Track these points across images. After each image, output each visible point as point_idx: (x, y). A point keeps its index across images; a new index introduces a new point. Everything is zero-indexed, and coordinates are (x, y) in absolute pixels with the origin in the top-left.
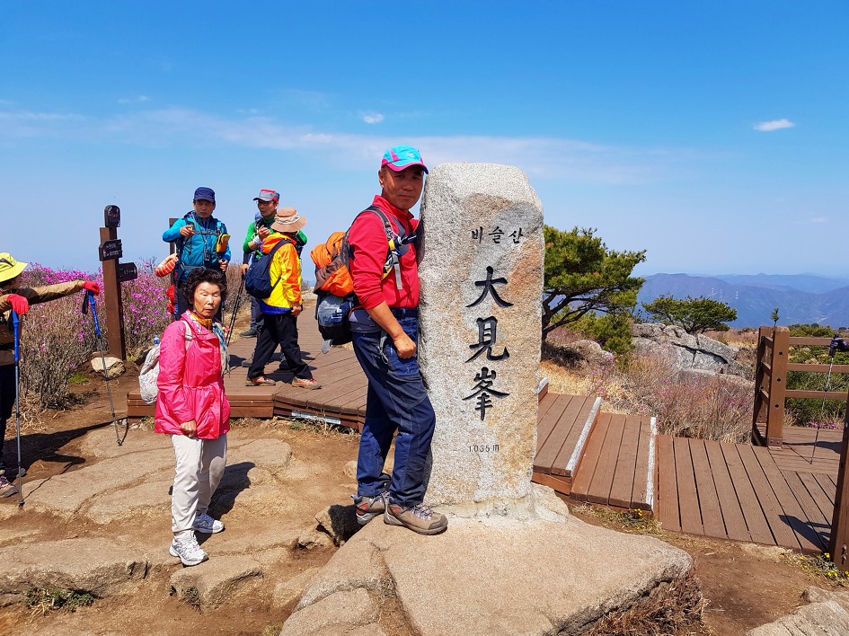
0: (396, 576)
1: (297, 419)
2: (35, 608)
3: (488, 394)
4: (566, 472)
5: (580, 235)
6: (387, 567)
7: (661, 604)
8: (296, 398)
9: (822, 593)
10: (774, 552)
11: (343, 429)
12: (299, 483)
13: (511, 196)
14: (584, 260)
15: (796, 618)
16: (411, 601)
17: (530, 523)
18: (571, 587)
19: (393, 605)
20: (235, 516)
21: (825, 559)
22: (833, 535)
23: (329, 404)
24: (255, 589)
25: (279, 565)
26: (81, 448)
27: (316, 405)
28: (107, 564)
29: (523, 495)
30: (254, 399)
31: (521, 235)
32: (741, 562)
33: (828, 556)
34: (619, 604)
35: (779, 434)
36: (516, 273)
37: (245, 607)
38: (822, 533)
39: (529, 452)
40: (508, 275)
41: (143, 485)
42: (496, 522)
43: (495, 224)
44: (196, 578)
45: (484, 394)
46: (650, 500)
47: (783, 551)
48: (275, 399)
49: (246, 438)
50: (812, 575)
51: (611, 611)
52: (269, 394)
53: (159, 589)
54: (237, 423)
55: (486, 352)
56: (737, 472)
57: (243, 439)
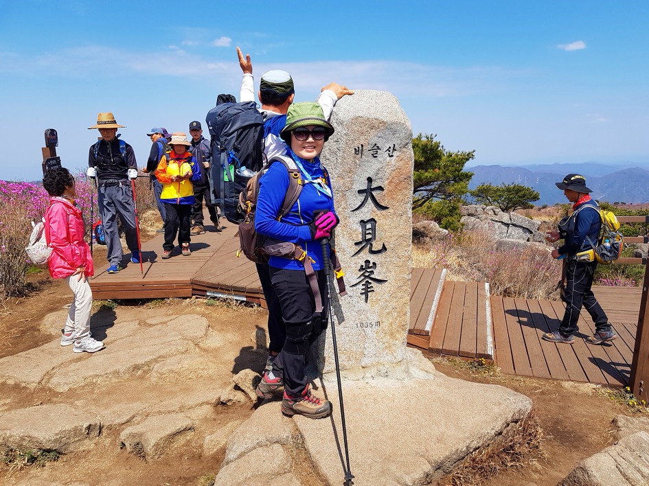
0: (304, 433)
1: (211, 297)
2: (12, 465)
3: (370, 281)
4: (425, 332)
5: (424, 139)
6: (296, 425)
7: (511, 441)
8: (209, 281)
9: (627, 420)
10: (588, 388)
11: (248, 304)
12: (216, 350)
13: (386, 118)
14: (427, 159)
15: (618, 448)
16: (318, 453)
17: (406, 381)
18: (443, 433)
19: (303, 456)
20: (168, 380)
21: (627, 391)
22: (633, 373)
23: (236, 285)
24: (189, 441)
25: (206, 420)
26: (40, 327)
27: (226, 286)
28: (68, 427)
29: (400, 359)
30: (176, 282)
31: (394, 150)
32: (563, 397)
33: (629, 389)
34: (480, 444)
36: (391, 182)
37: (181, 456)
38: (623, 371)
39: (403, 326)
40: (384, 184)
41: (92, 358)
42: (379, 383)
43: (374, 141)
44: (141, 435)
45: (367, 282)
46: (490, 351)
47: (594, 386)
48: (193, 283)
49: (172, 314)
50: (617, 405)
51: (475, 450)
52: (187, 278)
53: (111, 444)
54: (163, 302)
55: (368, 247)
56: (554, 324)
57: (170, 315)
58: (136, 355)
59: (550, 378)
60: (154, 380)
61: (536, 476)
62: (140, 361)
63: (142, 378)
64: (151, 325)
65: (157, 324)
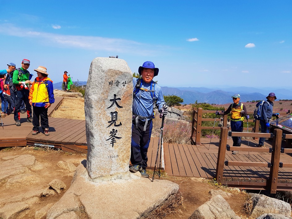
0: (85, 205)
1: (37, 146)
3: (114, 138)
5: (136, 75)
6: (81, 202)
7: (171, 202)
8: (36, 138)
9: (214, 191)
10: (200, 180)
11: (55, 149)
12: (40, 171)
13: (122, 70)
15: (210, 202)
16: (91, 213)
17: (129, 180)
18: (144, 201)
19: (84, 215)
20: (15, 186)
21: (214, 180)
22: (217, 172)
23: (50, 140)
24: (27, 215)
25: (35, 204)
27: (44, 140)
29: (127, 171)
30: (19, 139)
31: (125, 83)
32: (191, 184)
33: (215, 179)
34: (159, 204)
35: (199, 141)
36: (124, 96)
38: (213, 172)
39: (128, 156)
40: (121, 97)
42: (118, 181)
43: (117, 80)
44: (1, 214)
45: (113, 138)
46: (163, 166)
47: (203, 179)
48: (27, 139)
49: (16, 155)
50: (211, 186)
51: (157, 207)
52: (24, 137)
54: (11, 149)
55: (114, 123)
56: (188, 154)
57: (15, 155)
59: (186, 176)
60: (8, 187)
61: (181, 216)
63: (1, 186)
64: (5, 160)
65: (8, 160)
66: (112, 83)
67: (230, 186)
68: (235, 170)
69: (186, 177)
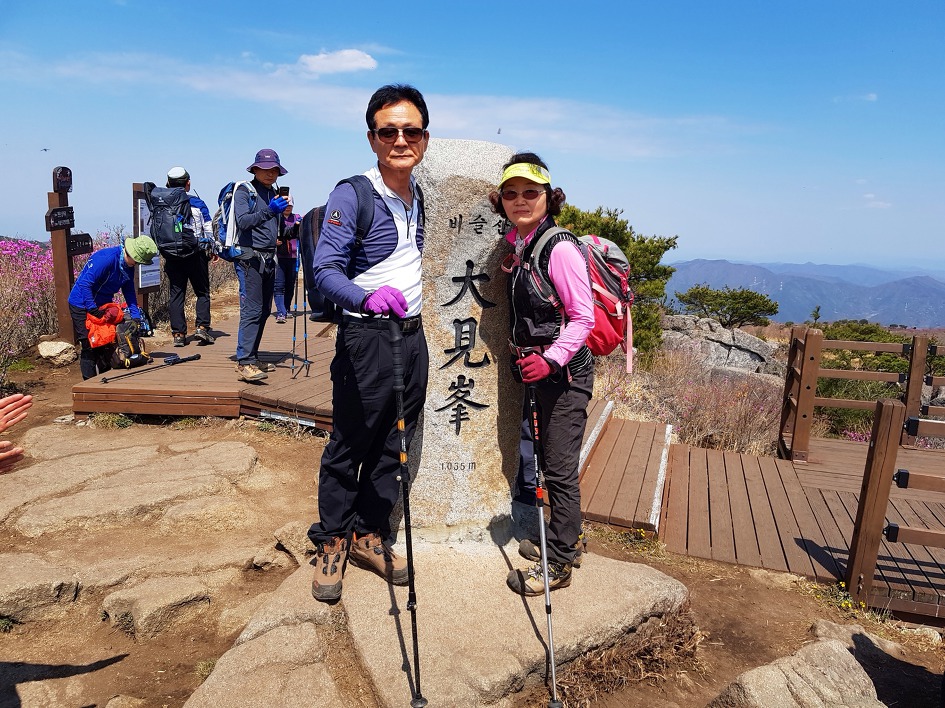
0: (349, 610)
1: (267, 419)
3: (464, 405)
5: (605, 216)
7: (647, 641)
8: (266, 396)
9: (831, 627)
10: (786, 580)
11: (318, 432)
12: (262, 493)
15: (794, 660)
17: (507, 550)
20: (185, 530)
21: (840, 588)
22: (851, 562)
23: (303, 404)
24: (200, 616)
25: (229, 588)
27: (288, 404)
28: (29, 585)
30: (220, 396)
32: (748, 590)
33: (843, 585)
34: (599, 642)
35: (805, 447)
37: (186, 635)
38: (840, 560)
40: (492, 271)
41: (83, 493)
42: (469, 548)
43: (476, 212)
44: (132, 603)
45: (460, 405)
46: (654, 520)
47: (795, 578)
48: (242, 397)
49: (208, 440)
50: (824, 606)
51: (590, 650)
52: (234, 390)
53: (90, 613)
54: (198, 422)
55: (464, 357)
56: (756, 488)
57: (205, 441)
58: (145, 492)
59: (735, 563)
60: (164, 529)
61: (683, 695)
62: (148, 501)
63: (148, 525)
64: (175, 453)
65: (184, 452)
66: (461, 222)
67: (897, 615)
68: (931, 560)
69: (734, 565)
